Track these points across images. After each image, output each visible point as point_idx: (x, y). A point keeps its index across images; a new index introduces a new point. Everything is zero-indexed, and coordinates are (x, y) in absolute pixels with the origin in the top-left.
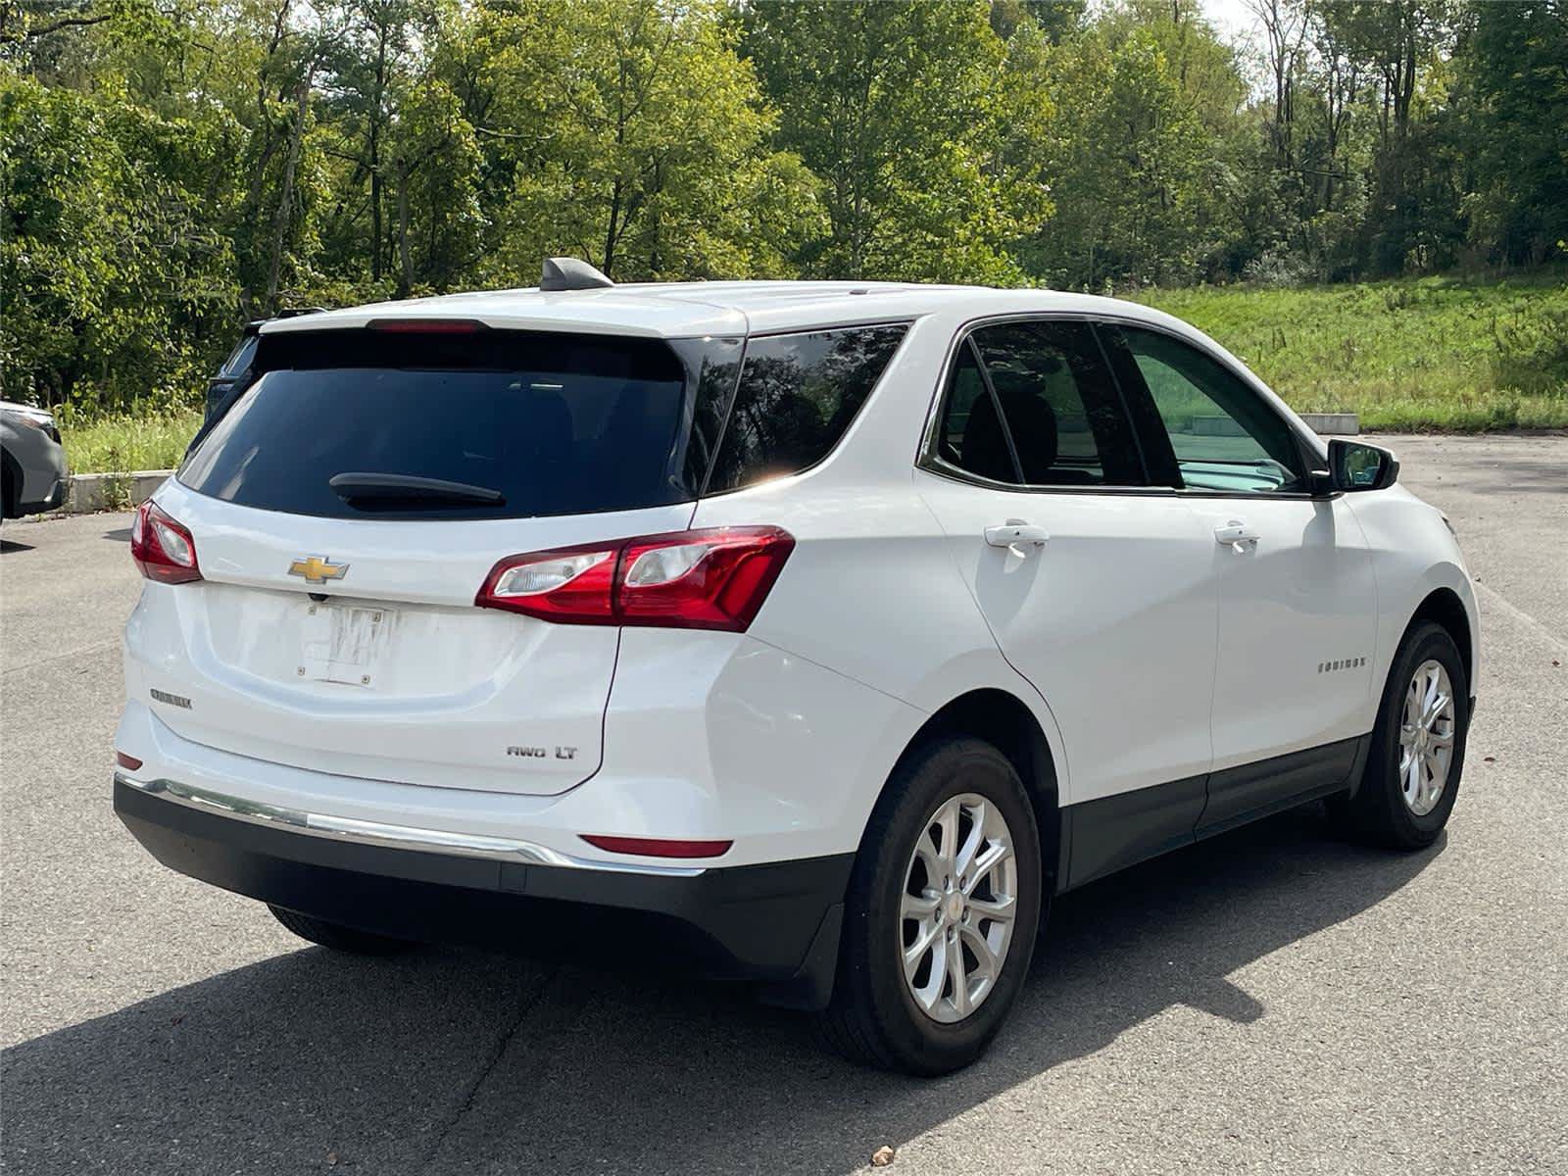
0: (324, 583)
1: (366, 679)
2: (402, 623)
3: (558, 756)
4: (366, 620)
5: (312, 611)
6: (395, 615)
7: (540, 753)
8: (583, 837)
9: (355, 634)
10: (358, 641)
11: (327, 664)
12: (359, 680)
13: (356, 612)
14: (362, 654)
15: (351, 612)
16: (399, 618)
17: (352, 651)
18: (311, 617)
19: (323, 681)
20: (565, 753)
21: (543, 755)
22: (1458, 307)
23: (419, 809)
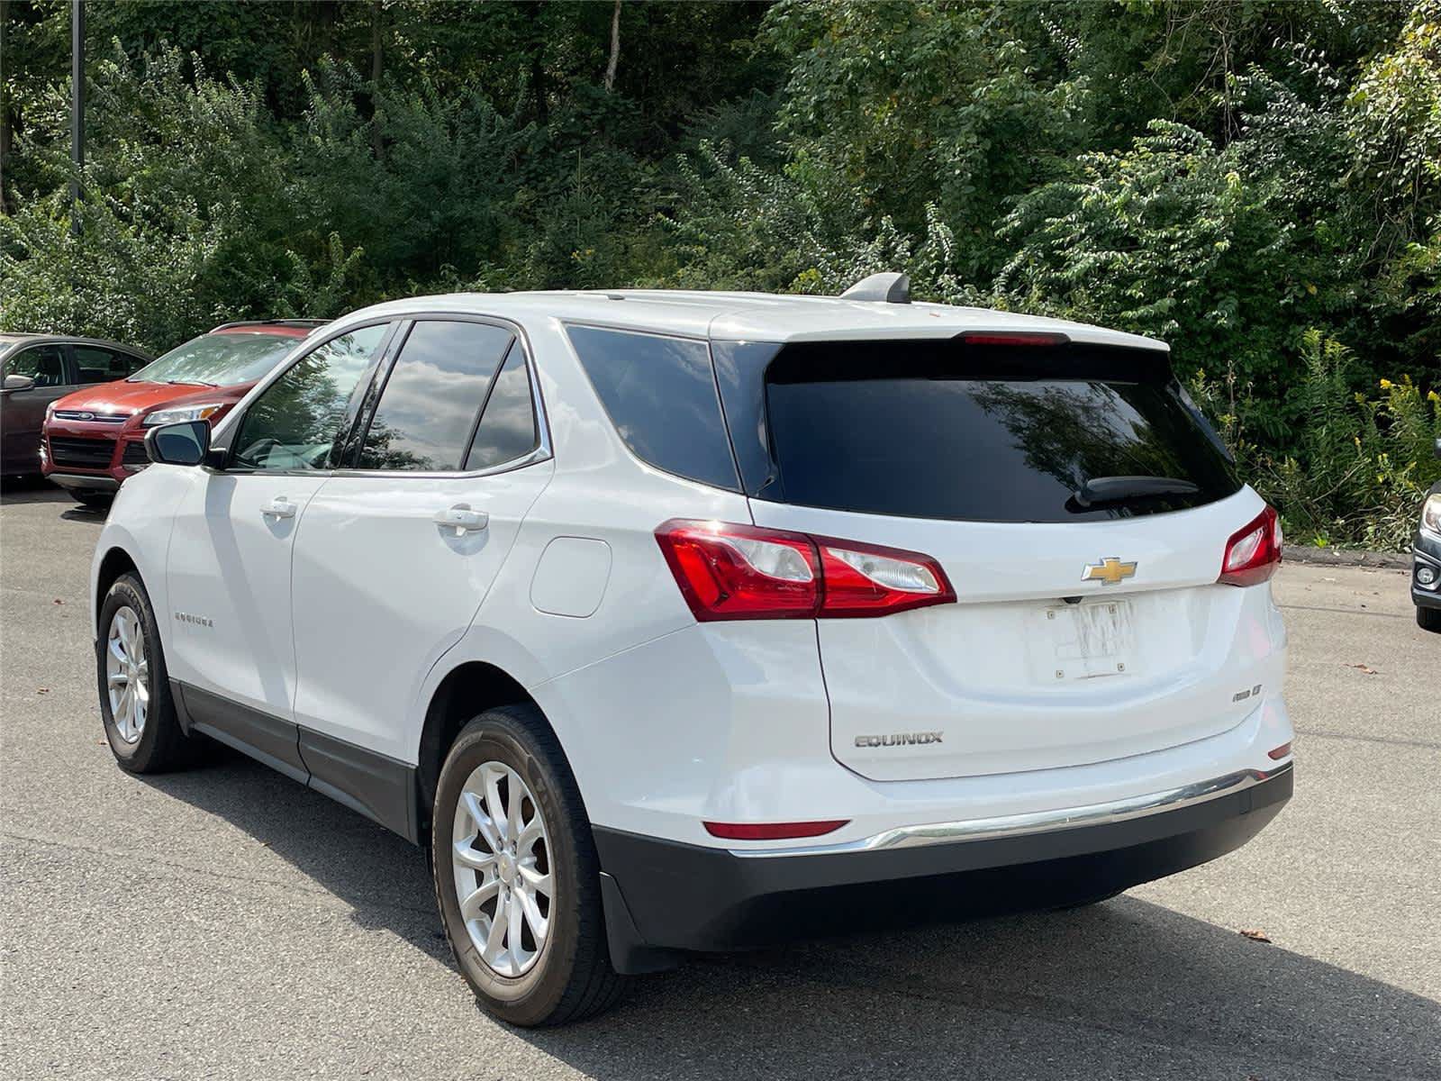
1: (1121, 667)
2: (1135, 610)
4: (1104, 614)
5: (1051, 616)
6: (1127, 603)
9: (1099, 628)
10: (1103, 634)
11: (1081, 662)
12: (1115, 669)
13: (1093, 608)
14: (1110, 645)
15: (1089, 611)
17: (1100, 644)
18: (1051, 621)
19: (1082, 678)
20: (1257, 690)
21: (1248, 696)
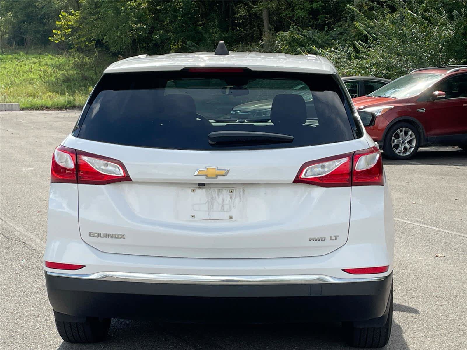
0: (217, 178)
1: (231, 217)
3: (330, 240)
4: (225, 192)
5: (193, 191)
7: (323, 239)
8: (343, 270)
9: (221, 199)
10: (223, 202)
11: (208, 213)
12: (228, 218)
13: (220, 190)
14: (227, 207)
15: (217, 191)
16: (244, 191)
17: (221, 206)
19: (204, 220)
20: (334, 238)
21: (324, 240)
22: (10, 61)
23: (268, 268)
